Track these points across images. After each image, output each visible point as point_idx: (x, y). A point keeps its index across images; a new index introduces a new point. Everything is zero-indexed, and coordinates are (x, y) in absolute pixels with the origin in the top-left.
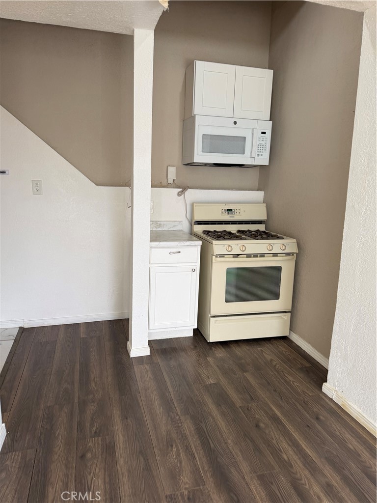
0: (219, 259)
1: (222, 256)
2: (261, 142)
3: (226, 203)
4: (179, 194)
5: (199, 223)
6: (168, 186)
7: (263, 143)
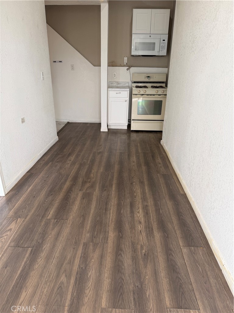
0: (135, 96)
1: (136, 95)
2: (163, 45)
3: (147, 73)
4: (127, 69)
5: (135, 82)
6: (124, 66)
7: (164, 45)
